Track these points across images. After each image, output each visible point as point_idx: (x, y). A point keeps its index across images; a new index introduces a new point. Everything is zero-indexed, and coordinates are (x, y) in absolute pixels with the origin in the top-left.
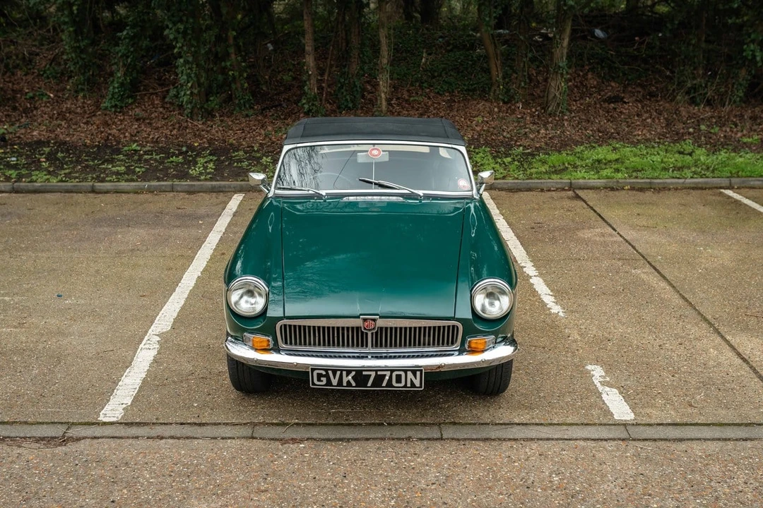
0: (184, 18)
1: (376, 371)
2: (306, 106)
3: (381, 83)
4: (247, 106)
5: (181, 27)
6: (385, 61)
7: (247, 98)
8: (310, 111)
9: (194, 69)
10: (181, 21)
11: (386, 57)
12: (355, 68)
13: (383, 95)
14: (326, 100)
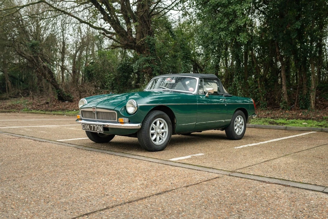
0: (239, 74)
1: (93, 125)
2: (282, 106)
3: (311, 96)
4: (265, 107)
5: (237, 76)
6: (313, 87)
7: (264, 103)
8: (284, 108)
9: (242, 92)
10: (237, 75)
11: (314, 86)
12: (305, 92)
13: (312, 101)
14: (296, 105)
